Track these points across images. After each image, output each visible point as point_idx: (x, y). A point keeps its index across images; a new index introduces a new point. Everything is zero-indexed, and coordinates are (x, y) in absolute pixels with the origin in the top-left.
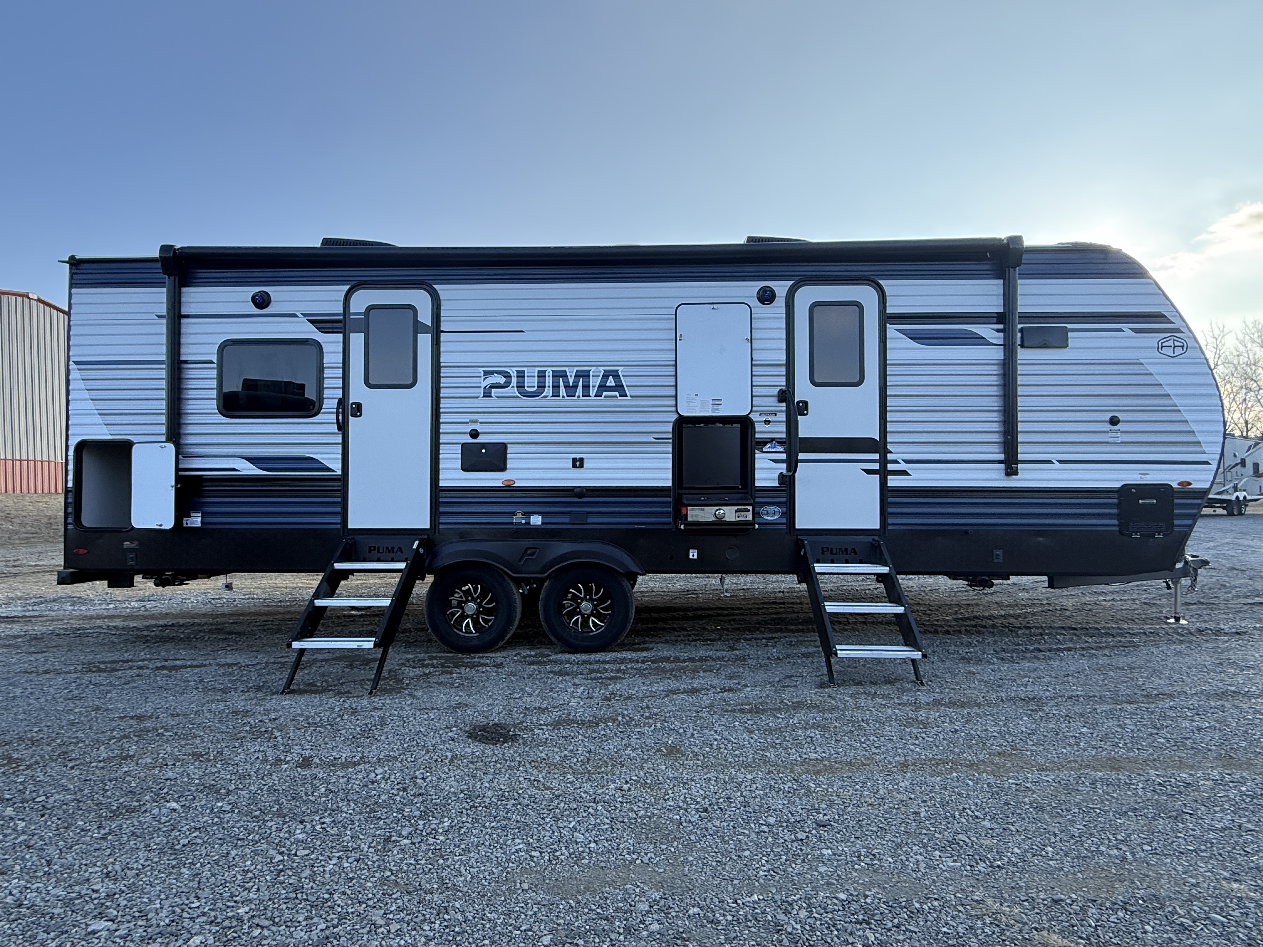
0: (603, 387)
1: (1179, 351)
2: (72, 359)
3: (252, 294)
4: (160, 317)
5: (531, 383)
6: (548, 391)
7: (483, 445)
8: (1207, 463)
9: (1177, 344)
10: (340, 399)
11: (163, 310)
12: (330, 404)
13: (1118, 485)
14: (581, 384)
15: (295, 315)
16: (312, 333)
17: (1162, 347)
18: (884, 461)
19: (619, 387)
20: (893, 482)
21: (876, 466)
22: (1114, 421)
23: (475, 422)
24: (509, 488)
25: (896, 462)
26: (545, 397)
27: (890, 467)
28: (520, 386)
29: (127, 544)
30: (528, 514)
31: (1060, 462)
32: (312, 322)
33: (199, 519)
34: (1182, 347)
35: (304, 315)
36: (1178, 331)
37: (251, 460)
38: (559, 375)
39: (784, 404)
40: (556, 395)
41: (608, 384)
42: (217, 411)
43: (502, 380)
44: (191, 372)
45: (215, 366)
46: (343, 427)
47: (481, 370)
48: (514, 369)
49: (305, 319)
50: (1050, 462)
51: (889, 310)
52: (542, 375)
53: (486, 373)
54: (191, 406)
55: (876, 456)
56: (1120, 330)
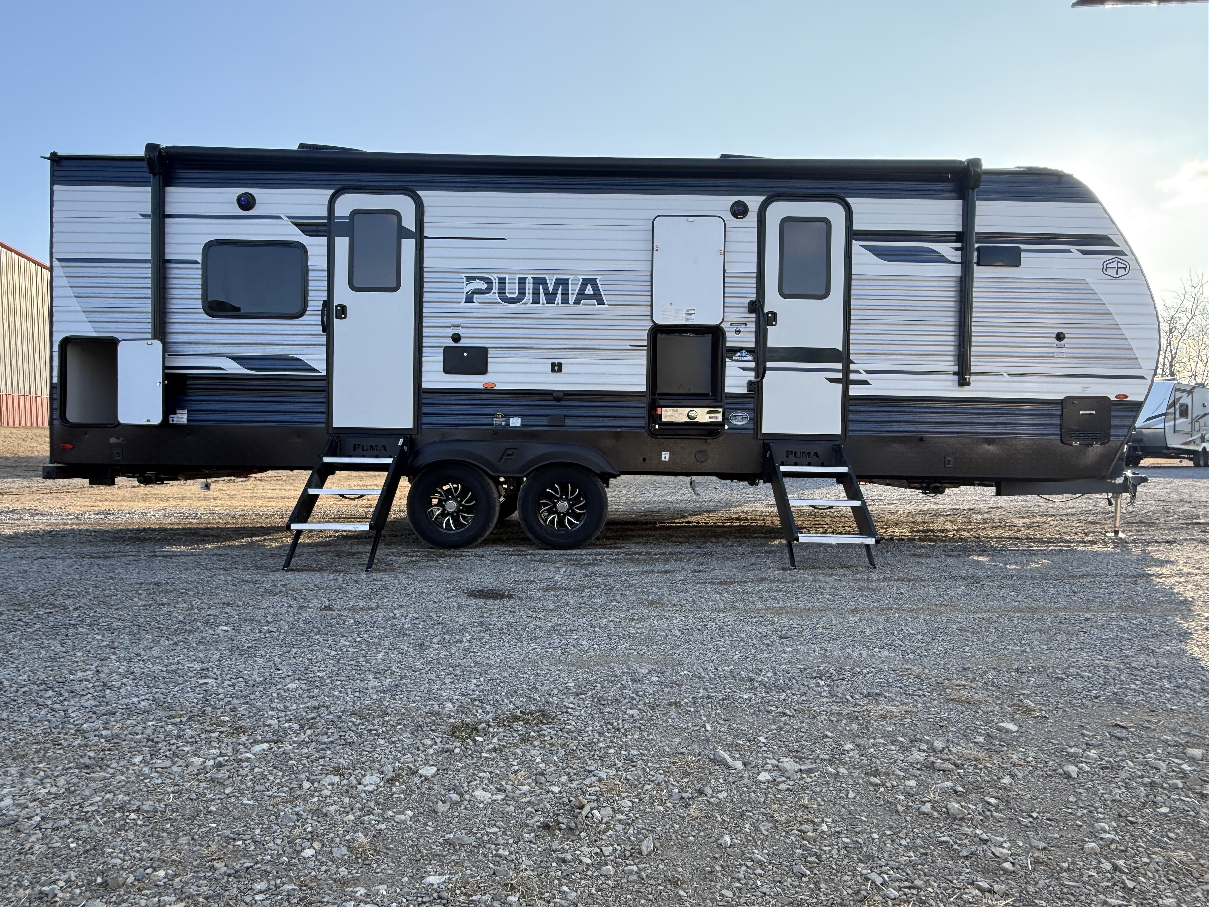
0: (581, 295)
1: (1121, 272)
2: (56, 256)
3: (236, 196)
4: (144, 216)
5: (512, 290)
6: (529, 297)
7: (465, 349)
8: (1142, 378)
9: (1120, 265)
10: (324, 302)
11: (148, 210)
12: (315, 306)
13: (1061, 397)
14: (560, 291)
15: (279, 218)
16: (296, 235)
17: (1107, 268)
18: (846, 371)
19: (597, 296)
20: (855, 390)
21: (839, 375)
22: (1060, 337)
23: (457, 326)
24: (489, 392)
25: (857, 372)
26: (526, 303)
27: (852, 376)
28: (502, 292)
29: (113, 440)
30: (507, 416)
31: (1010, 374)
32: (296, 224)
33: (185, 417)
34: (1125, 268)
35: (289, 217)
36: (1122, 253)
37: (235, 358)
38: (539, 282)
39: (754, 315)
40: (536, 301)
41: (586, 292)
42: (202, 311)
43: (483, 286)
44: (175, 272)
45: (200, 266)
46: (328, 328)
47: (463, 275)
48: (495, 276)
49: (289, 222)
50: (1000, 374)
51: (855, 227)
52: (522, 282)
53: (469, 279)
54: (175, 305)
55: (839, 366)
56: (1069, 251)
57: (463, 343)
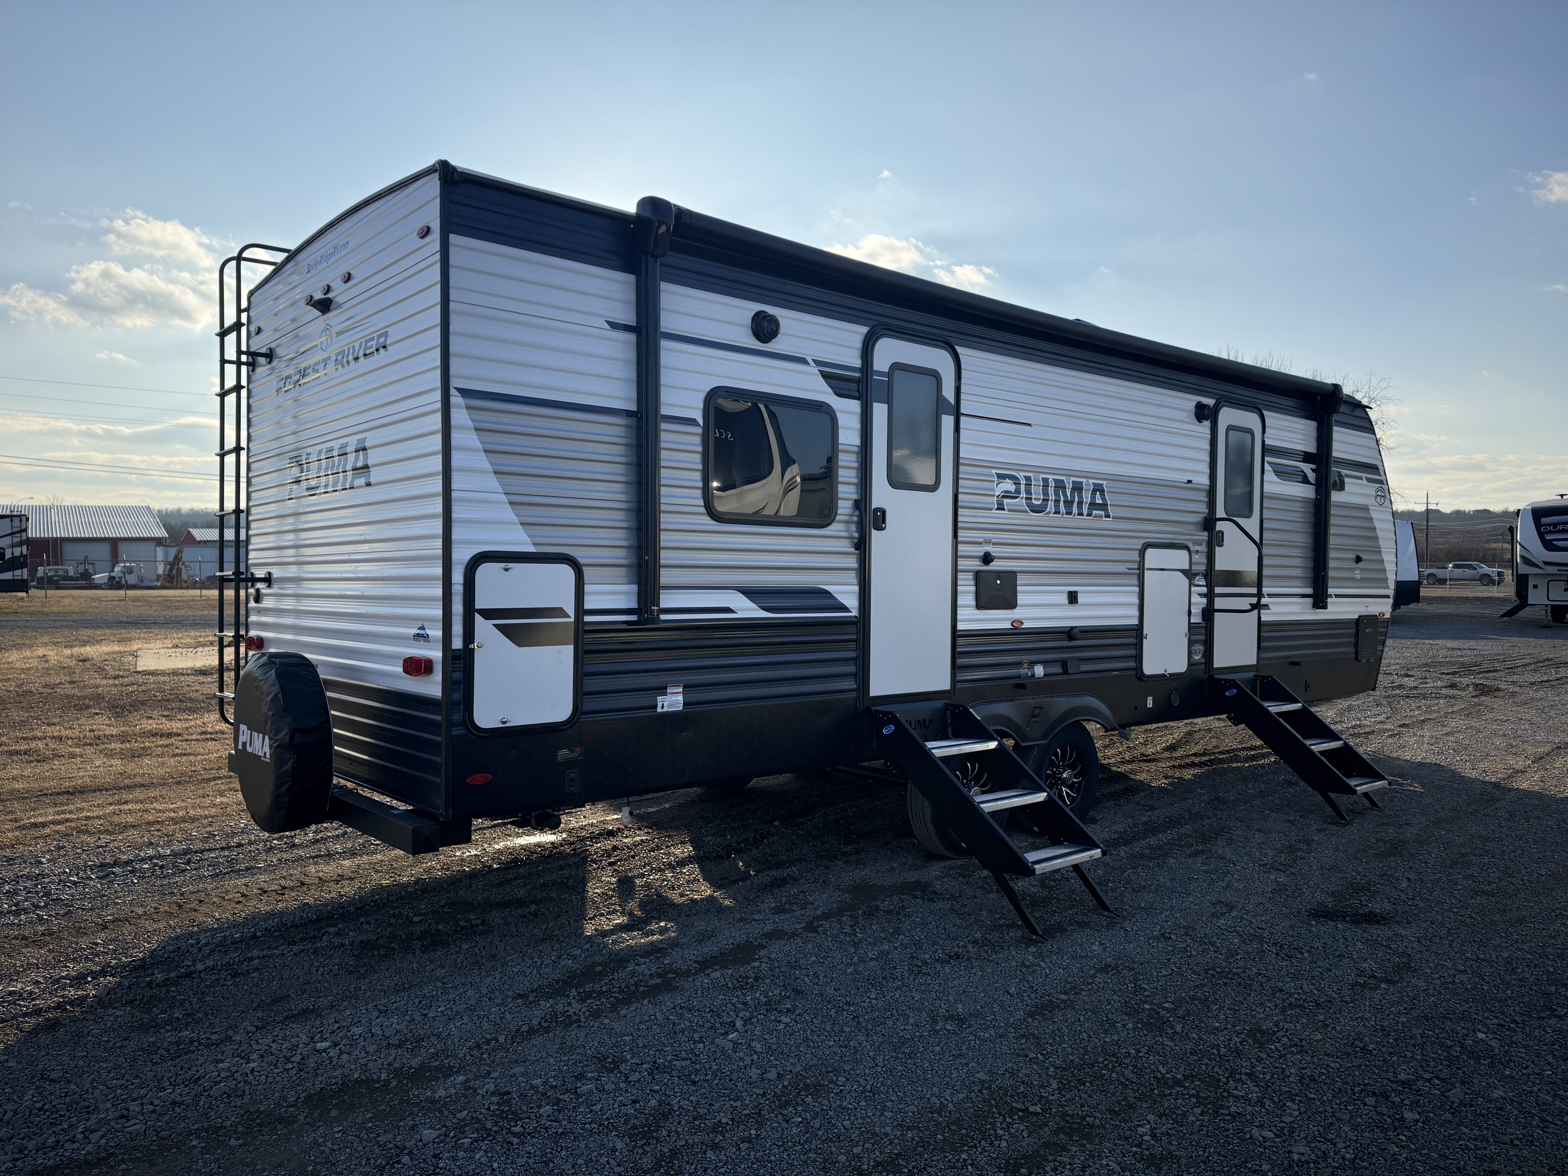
0: (1093, 505)
1: (1382, 500)
2: (454, 383)
3: (751, 314)
5: (1037, 494)
6: (1051, 505)
7: (999, 574)
8: (1389, 596)
9: (1382, 493)
10: (856, 501)
11: (629, 317)
12: (844, 507)
13: (1356, 618)
14: (1076, 499)
15: (803, 361)
16: (821, 392)
17: (1377, 495)
18: (1259, 596)
19: (1104, 506)
20: (1263, 616)
21: (1256, 601)
22: (1358, 560)
23: (988, 542)
24: (1016, 631)
25: (1265, 596)
26: (1048, 513)
27: (1262, 601)
28: (1028, 498)
29: (563, 754)
30: (1032, 664)
31: (1335, 595)
32: (825, 376)
33: (680, 698)
34: (1384, 496)
35: (818, 363)
36: (1381, 482)
37: (750, 593)
38: (1058, 486)
39: (1206, 533)
40: (1057, 512)
41: (1096, 501)
42: (703, 510)
43: (1011, 488)
44: (668, 436)
45: (699, 430)
46: (864, 545)
47: (994, 471)
48: (1022, 474)
49: (815, 370)
50: (1331, 596)
51: (1266, 443)
52: (1046, 482)
53: (1001, 477)
54: (667, 497)
55: (1256, 590)
56: (1360, 478)
57: (995, 566)
